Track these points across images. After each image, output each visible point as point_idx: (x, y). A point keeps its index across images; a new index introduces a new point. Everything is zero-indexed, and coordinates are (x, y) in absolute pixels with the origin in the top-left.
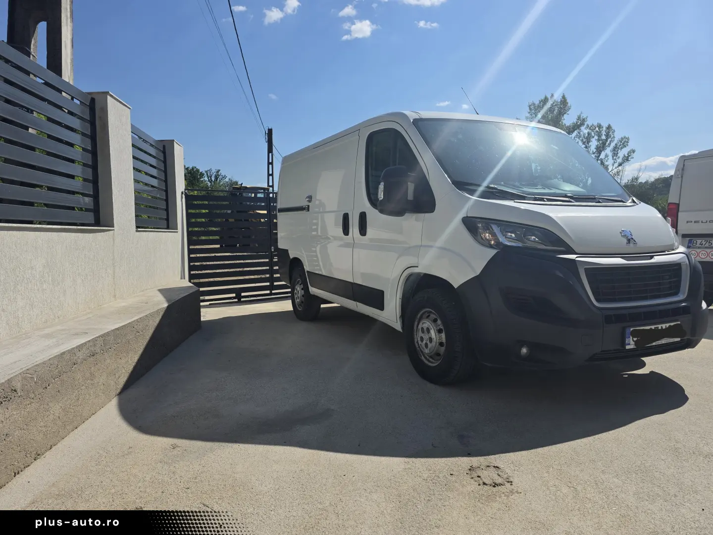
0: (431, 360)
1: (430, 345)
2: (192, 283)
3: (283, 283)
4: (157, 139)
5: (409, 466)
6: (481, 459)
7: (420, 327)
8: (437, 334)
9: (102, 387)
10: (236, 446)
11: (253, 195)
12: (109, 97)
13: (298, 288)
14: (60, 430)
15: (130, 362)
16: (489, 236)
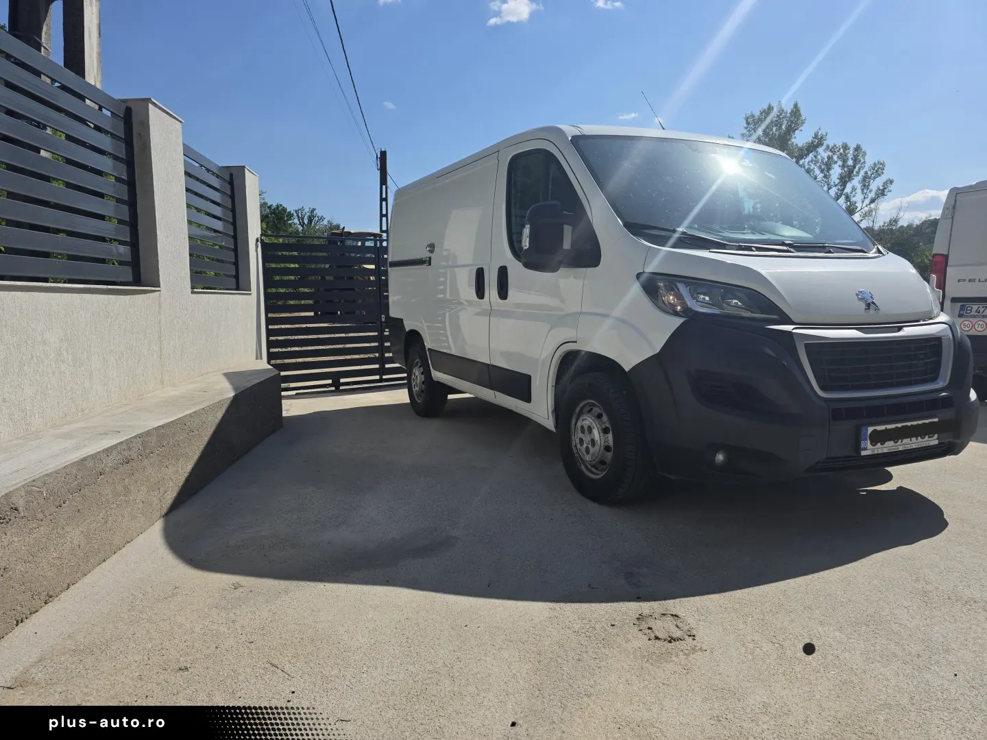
0: (593, 469)
1: (592, 450)
2: (271, 365)
3: (397, 365)
4: (221, 165)
5: (556, 614)
6: (655, 605)
7: (579, 424)
8: (602, 434)
9: (141, 506)
10: (320, 586)
11: (360, 244)
12: (150, 106)
13: (417, 372)
14: (81, 564)
15: (181, 472)
16: (673, 299)
